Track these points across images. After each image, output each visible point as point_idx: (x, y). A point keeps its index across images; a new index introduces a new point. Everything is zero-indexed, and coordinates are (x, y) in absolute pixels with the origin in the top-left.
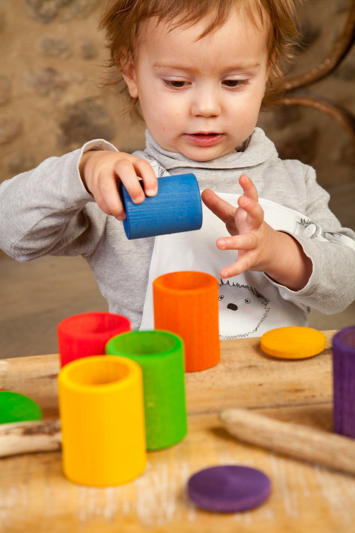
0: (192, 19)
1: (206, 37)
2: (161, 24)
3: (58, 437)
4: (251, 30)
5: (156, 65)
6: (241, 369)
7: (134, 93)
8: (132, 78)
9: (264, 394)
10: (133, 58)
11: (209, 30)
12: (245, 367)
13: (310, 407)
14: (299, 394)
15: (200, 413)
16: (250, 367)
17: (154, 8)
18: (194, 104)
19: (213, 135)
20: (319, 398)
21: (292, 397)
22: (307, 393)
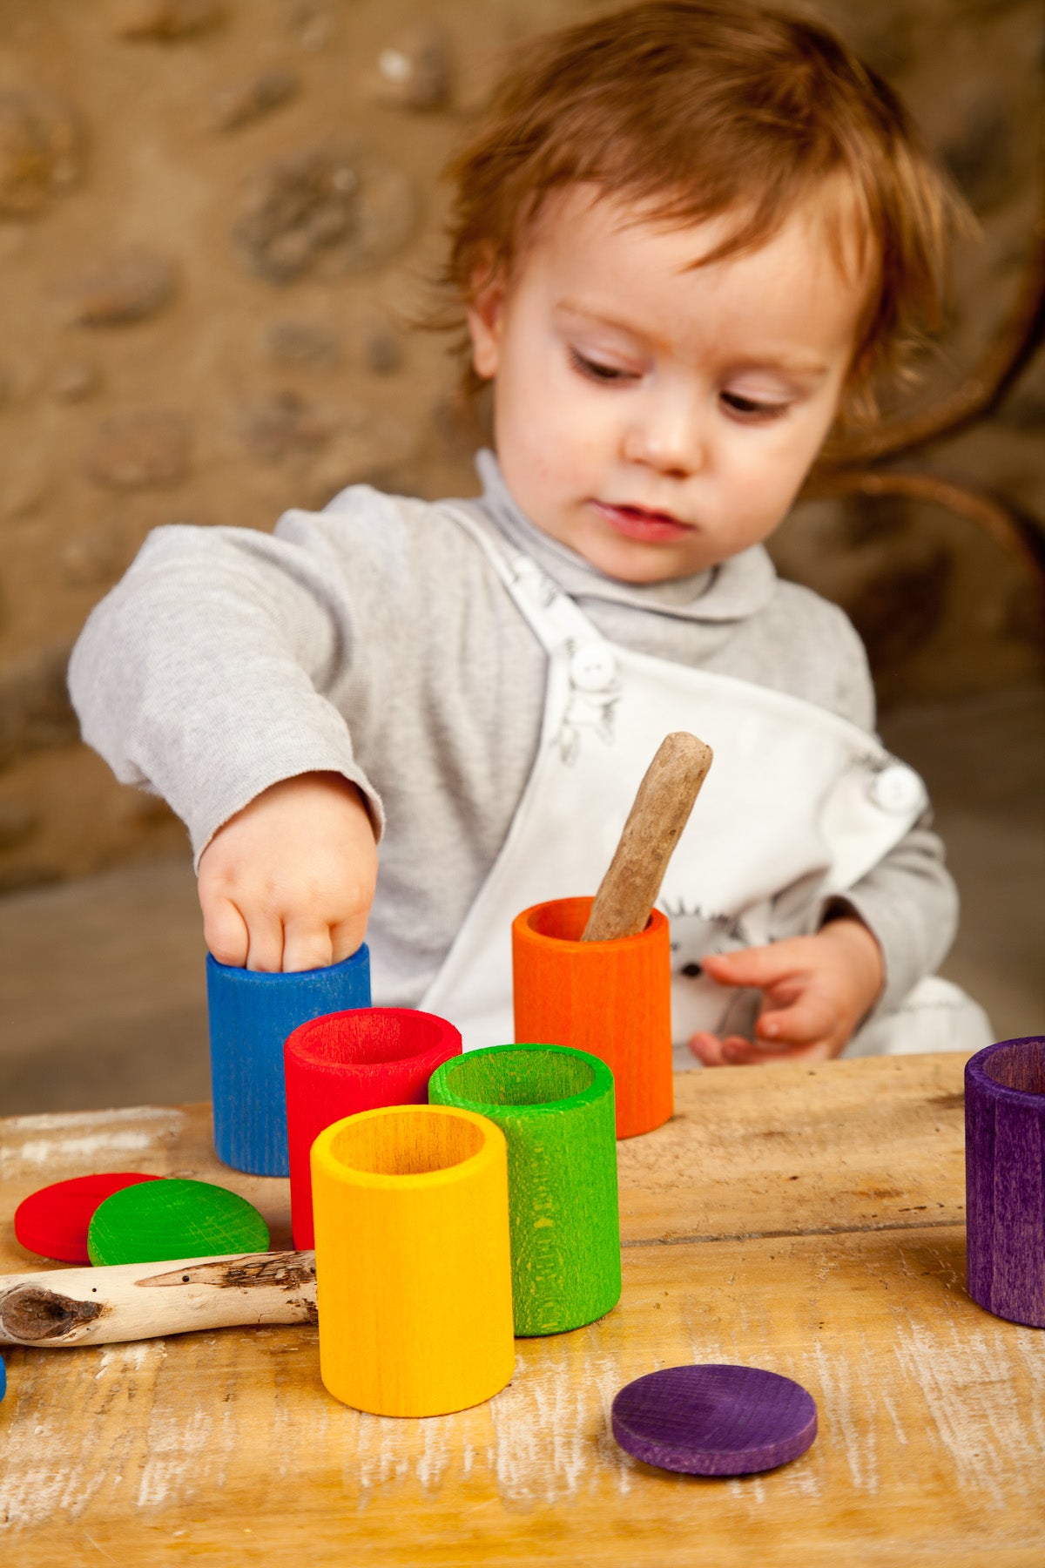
0: (687, 213)
1: (711, 269)
2: (605, 206)
3: (306, 1291)
4: (827, 278)
5: (565, 306)
6: (746, 1140)
7: (485, 367)
8: (489, 322)
9: (801, 1201)
10: (509, 273)
11: (725, 251)
12: (756, 1136)
13: (912, 1233)
14: (886, 1202)
15: (649, 1243)
16: (770, 1135)
17: (596, 161)
18: (635, 430)
19: (662, 518)
20: (935, 1214)
21: (870, 1208)
22: (906, 1201)
